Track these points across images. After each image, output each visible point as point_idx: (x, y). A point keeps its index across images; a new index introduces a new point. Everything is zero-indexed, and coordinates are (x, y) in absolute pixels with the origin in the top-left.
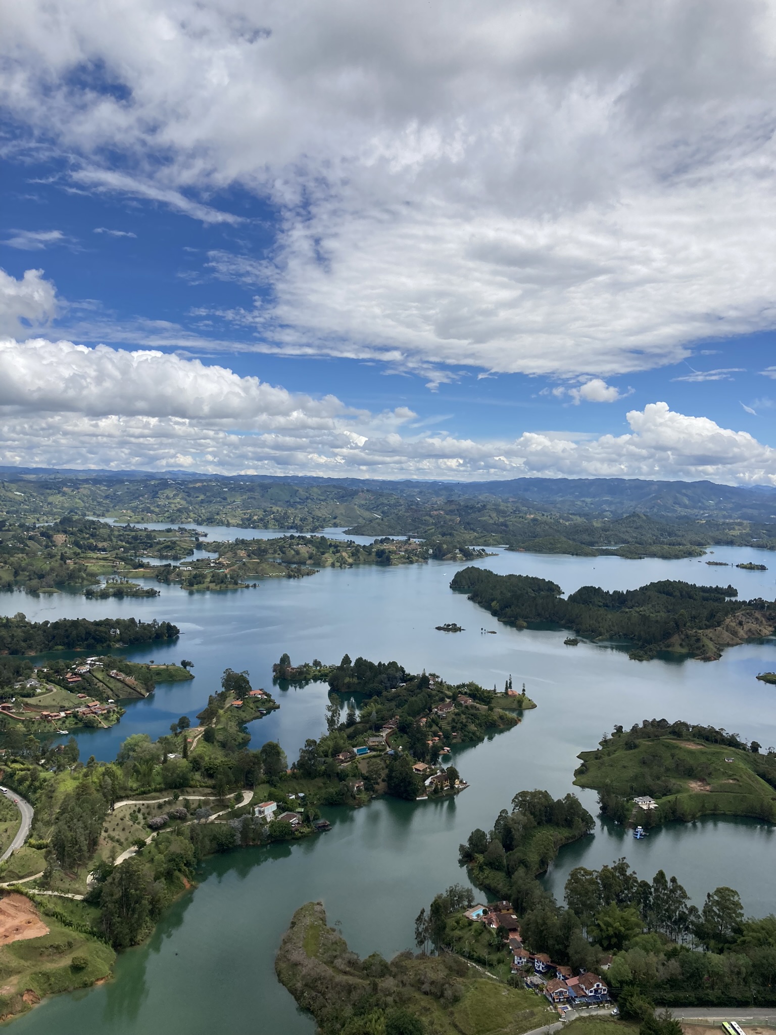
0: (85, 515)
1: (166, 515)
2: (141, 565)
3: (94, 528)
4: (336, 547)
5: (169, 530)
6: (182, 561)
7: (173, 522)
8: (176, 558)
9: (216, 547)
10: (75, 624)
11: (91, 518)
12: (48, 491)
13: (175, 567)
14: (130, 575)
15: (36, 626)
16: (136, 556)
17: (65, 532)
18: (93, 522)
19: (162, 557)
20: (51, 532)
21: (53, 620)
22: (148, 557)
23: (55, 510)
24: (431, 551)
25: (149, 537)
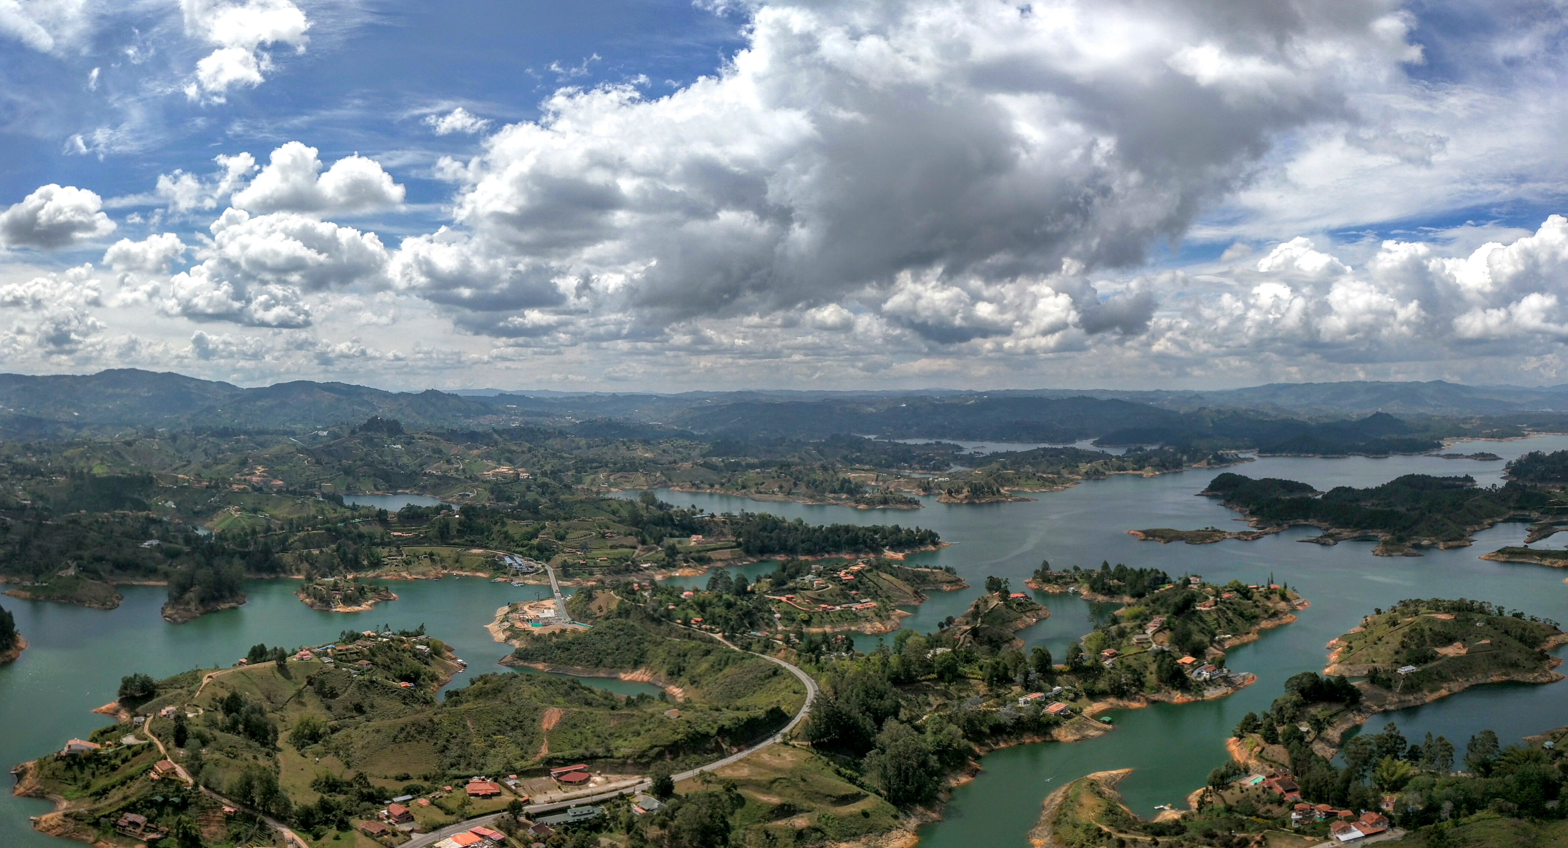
0: (850, 433)
2: (903, 476)
3: (860, 444)
4: (1090, 457)
5: (928, 444)
6: (940, 472)
7: (930, 436)
9: (972, 461)
10: (847, 529)
11: (855, 435)
13: (935, 480)
15: (815, 530)
16: (898, 469)
18: (859, 439)
19: (921, 470)
21: (827, 525)
23: (824, 428)
24: (1185, 458)
25: (909, 451)
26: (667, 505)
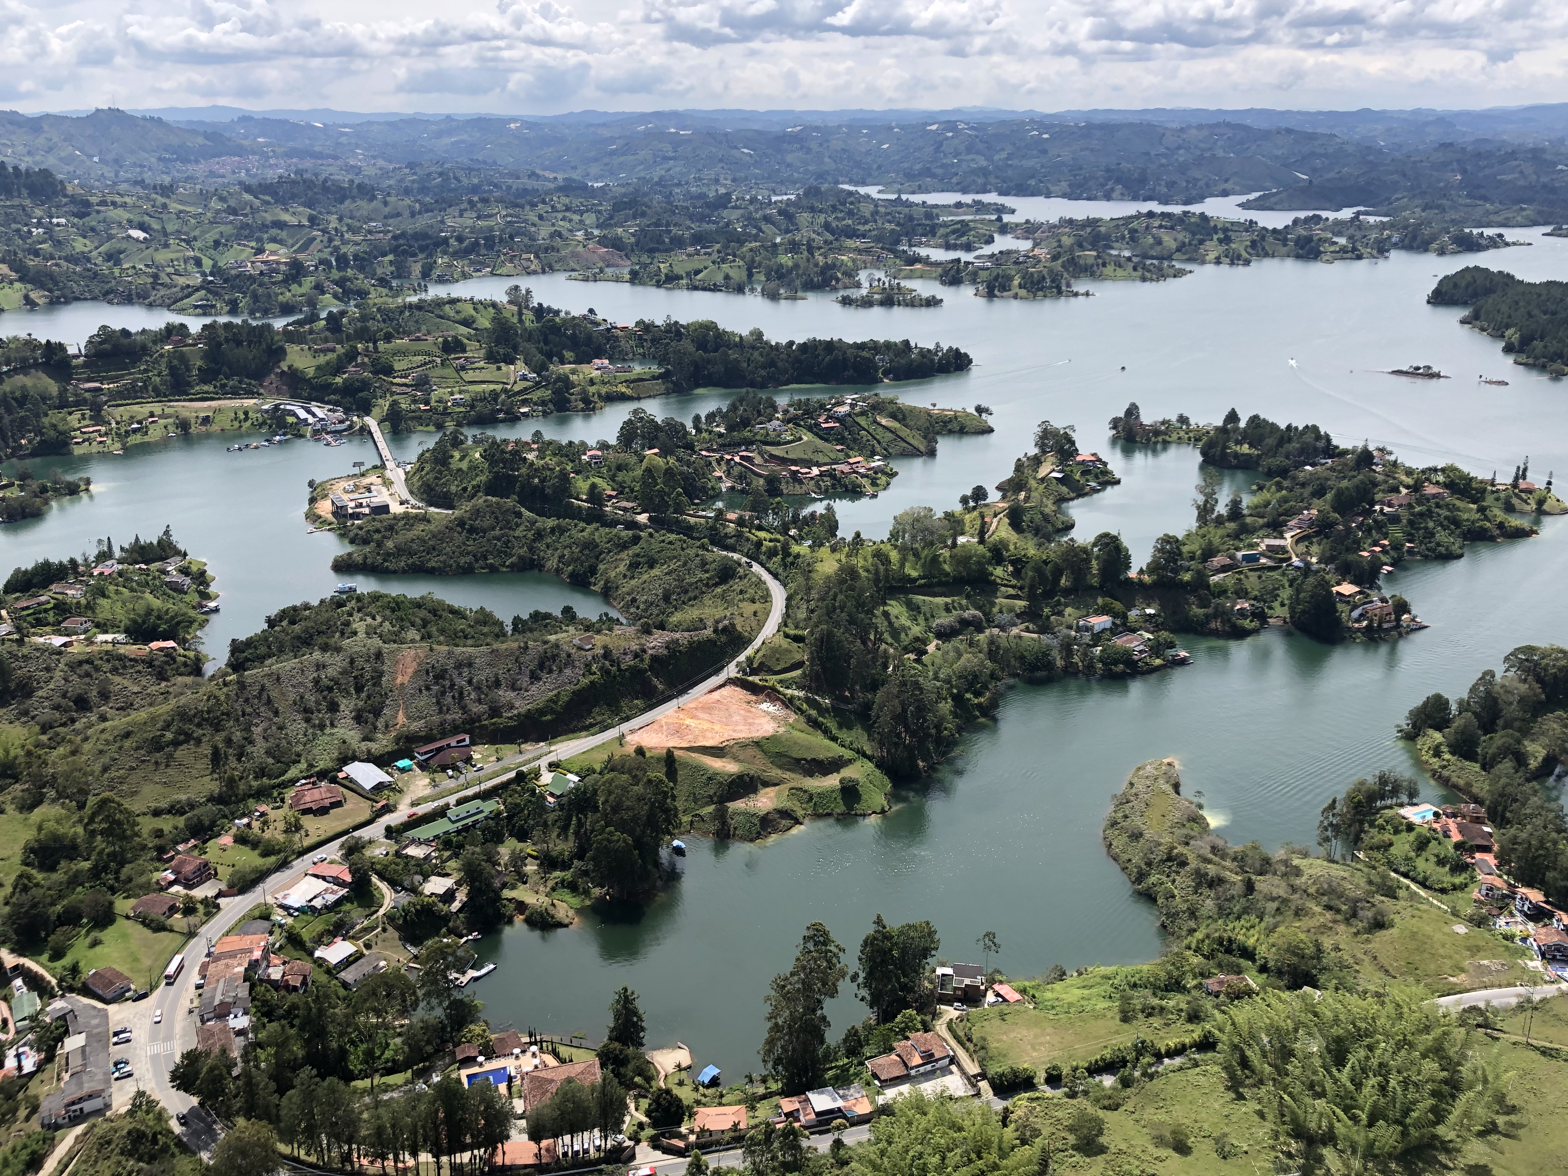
0: (837, 182)
1: (954, 180)
2: (917, 259)
3: (852, 203)
4: (1225, 231)
5: (959, 205)
6: (978, 253)
7: (965, 191)
8: (968, 248)
9: (1030, 231)
10: (829, 347)
11: (846, 187)
12: (785, 146)
13: (967, 263)
14: (902, 274)
15: (777, 350)
16: (910, 246)
17: (812, 209)
18: (850, 193)
19: (948, 247)
20: (792, 210)
21: (799, 339)
22: (928, 246)
23: (796, 175)
24: (1396, 239)
25: (929, 216)
26: (549, 309)
